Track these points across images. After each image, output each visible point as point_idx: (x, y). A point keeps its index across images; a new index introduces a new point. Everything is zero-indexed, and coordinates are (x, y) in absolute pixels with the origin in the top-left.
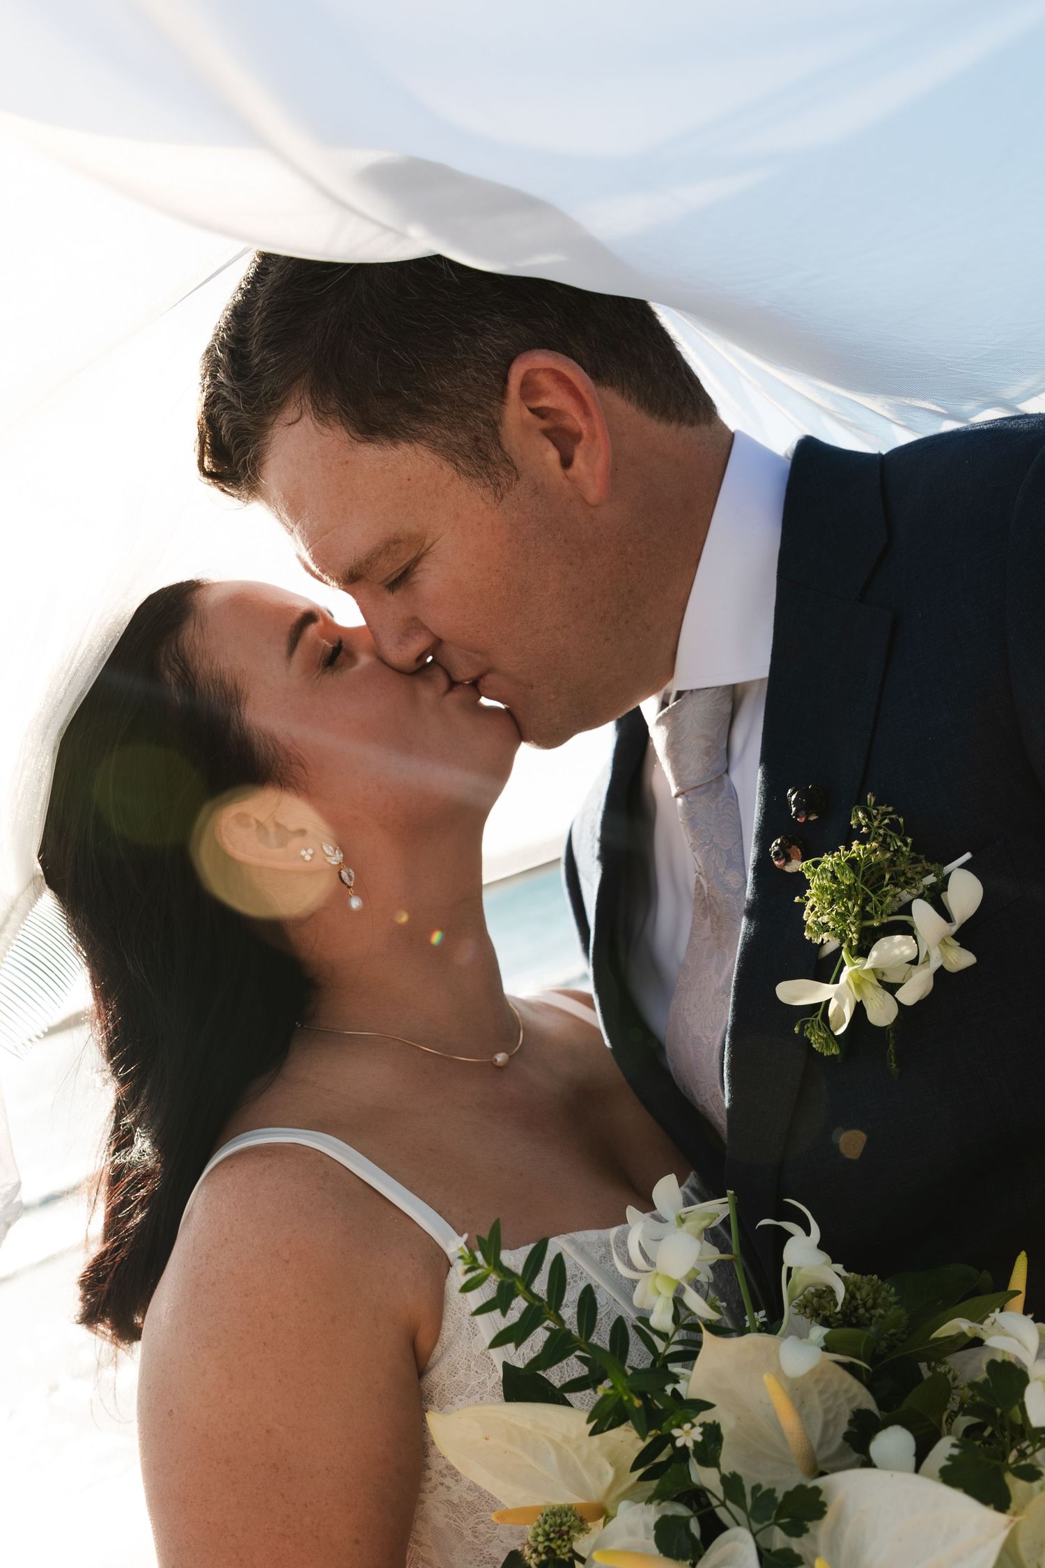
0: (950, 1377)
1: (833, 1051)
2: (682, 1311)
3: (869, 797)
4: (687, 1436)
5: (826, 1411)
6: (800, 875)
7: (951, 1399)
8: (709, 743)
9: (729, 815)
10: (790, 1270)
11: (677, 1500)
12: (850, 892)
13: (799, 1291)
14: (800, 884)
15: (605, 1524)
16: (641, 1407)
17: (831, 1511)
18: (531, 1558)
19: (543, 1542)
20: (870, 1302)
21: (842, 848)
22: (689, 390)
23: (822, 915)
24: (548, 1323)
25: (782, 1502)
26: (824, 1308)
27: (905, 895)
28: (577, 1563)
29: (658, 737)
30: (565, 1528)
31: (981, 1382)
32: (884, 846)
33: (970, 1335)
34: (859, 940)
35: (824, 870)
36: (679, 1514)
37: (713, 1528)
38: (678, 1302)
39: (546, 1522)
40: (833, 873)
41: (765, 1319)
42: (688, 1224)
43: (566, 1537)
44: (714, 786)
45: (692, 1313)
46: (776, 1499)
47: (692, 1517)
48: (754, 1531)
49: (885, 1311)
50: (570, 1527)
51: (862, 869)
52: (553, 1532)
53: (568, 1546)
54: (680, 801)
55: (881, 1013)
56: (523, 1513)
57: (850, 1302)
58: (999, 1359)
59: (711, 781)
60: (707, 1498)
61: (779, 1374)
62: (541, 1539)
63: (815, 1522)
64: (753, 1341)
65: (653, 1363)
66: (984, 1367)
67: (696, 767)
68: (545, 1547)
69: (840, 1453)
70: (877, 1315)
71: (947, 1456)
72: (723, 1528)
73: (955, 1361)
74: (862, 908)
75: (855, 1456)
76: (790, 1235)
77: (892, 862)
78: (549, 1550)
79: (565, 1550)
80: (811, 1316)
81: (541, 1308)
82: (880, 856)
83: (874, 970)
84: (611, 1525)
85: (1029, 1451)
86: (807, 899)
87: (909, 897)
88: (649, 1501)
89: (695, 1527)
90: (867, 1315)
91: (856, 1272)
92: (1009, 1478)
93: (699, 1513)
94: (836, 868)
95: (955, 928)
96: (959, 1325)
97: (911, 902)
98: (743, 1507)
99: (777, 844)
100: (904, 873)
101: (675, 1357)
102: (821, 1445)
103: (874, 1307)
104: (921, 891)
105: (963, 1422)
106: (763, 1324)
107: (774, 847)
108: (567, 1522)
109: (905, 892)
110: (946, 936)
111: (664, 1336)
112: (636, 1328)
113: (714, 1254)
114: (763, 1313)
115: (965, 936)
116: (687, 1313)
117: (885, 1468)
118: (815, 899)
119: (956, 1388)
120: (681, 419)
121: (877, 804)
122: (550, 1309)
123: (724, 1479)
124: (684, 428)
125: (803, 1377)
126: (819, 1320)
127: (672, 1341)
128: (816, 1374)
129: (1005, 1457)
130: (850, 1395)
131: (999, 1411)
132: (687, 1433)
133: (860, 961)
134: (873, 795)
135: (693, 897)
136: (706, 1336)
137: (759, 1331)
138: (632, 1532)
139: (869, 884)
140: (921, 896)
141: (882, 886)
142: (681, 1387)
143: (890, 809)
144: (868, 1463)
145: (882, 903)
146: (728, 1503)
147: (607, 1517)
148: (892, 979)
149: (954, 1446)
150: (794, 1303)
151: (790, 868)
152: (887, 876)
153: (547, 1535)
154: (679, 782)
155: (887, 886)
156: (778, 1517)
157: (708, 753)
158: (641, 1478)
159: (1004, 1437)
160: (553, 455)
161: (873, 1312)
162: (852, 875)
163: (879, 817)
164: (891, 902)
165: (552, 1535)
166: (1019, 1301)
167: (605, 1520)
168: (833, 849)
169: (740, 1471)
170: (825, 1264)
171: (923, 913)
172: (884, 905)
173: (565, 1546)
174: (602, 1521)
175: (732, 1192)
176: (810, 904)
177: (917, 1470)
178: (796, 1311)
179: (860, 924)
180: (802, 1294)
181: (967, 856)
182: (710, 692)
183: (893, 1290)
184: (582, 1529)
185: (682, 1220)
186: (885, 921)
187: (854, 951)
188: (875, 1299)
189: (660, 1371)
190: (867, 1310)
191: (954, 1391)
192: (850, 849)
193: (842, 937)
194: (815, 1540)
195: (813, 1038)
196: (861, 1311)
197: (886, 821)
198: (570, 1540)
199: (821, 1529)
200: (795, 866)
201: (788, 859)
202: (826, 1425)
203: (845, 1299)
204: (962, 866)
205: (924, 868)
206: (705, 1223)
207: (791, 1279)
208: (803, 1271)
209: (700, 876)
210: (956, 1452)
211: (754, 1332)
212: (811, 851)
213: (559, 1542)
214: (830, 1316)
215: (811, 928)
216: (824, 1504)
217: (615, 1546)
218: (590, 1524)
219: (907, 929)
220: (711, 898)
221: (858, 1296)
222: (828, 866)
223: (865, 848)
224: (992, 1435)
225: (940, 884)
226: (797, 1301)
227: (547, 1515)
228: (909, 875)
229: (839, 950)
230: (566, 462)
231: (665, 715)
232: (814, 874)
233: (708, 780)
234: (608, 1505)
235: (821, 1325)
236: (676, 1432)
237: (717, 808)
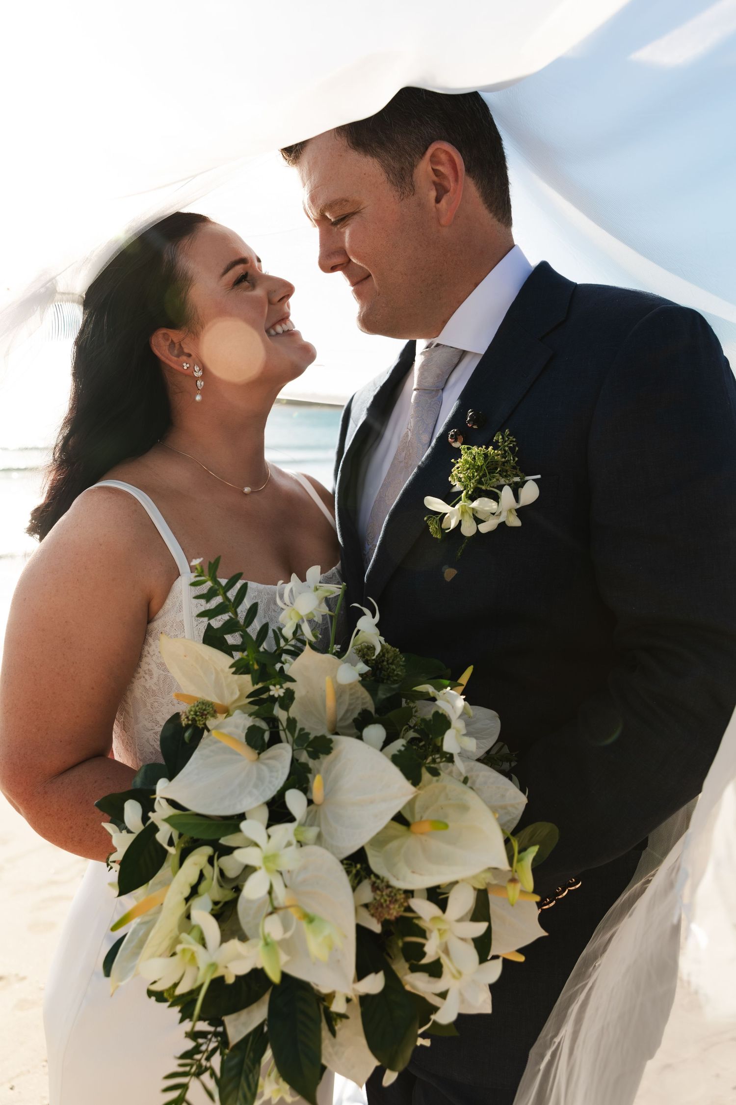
0: (414, 710)
1: (438, 536)
2: (299, 630)
3: (507, 431)
4: (277, 691)
5: (350, 704)
6: (459, 450)
7: (410, 721)
8: (441, 373)
9: (435, 409)
10: (359, 631)
11: (264, 719)
12: (479, 469)
13: (359, 642)
14: (457, 454)
15: (226, 717)
16: (257, 670)
17: (334, 753)
18: (184, 720)
19: (192, 715)
20: (391, 661)
21: (484, 447)
22: (505, 205)
23: (461, 473)
24: (230, 614)
25: (312, 741)
26: (368, 655)
27: (502, 481)
28: (205, 731)
29: (419, 360)
30: (205, 712)
31: (428, 719)
32: (504, 456)
33: (432, 695)
34: (472, 492)
35: (471, 453)
36: (261, 726)
37: (275, 739)
38: (298, 627)
39: (198, 706)
40: (475, 456)
41: (339, 650)
42: (319, 592)
43: (204, 717)
44: (434, 393)
45: (303, 634)
46: (309, 738)
47: (267, 730)
48: (294, 748)
49: (396, 668)
50: (208, 713)
51: (489, 460)
52: (200, 712)
53: (204, 721)
54: (415, 393)
55: (468, 530)
56: (188, 698)
57: (381, 657)
58: (440, 712)
59: (433, 390)
60: (278, 723)
61: (334, 679)
62: (192, 713)
63: (324, 756)
64: (328, 658)
65: (276, 651)
66: (432, 712)
67: (430, 381)
68: (192, 718)
69: (349, 727)
70: (392, 668)
71: (398, 749)
72: (280, 741)
73: (419, 704)
74: (481, 478)
75: (355, 731)
76: (364, 614)
77: (504, 463)
78: (194, 720)
79: (201, 723)
80: (361, 657)
81: (227, 606)
82: (500, 458)
83: (473, 509)
84: (228, 719)
85: (438, 760)
86: (458, 462)
87: (504, 483)
88: (250, 715)
89: (267, 736)
90: (387, 666)
91: (389, 644)
92: (424, 770)
93: (272, 730)
94: (477, 455)
95: (518, 507)
96: (428, 688)
97: (504, 485)
98: (293, 736)
99: (454, 431)
100: (507, 471)
101: (288, 652)
102: (341, 719)
103: (392, 664)
104: (510, 482)
105: (412, 734)
106: (337, 651)
107: (451, 432)
108: (208, 710)
109: (503, 479)
110: (513, 508)
111: (286, 640)
112: (274, 631)
113: (325, 610)
114: (339, 646)
115: (521, 512)
116: (301, 633)
117: (367, 743)
118: (461, 464)
119: (415, 716)
120: (496, 215)
121: (509, 435)
122: (233, 607)
123: (289, 719)
124: (495, 220)
125: (345, 685)
126: (364, 660)
127: (289, 643)
128: (351, 686)
129: (426, 758)
130: (364, 701)
131: (431, 736)
132: (277, 690)
133: (469, 502)
134: (509, 431)
135: (401, 440)
136: (307, 647)
137: (334, 654)
138: (237, 727)
139: (489, 468)
140: (509, 485)
141: (494, 473)
142: (286, 667)
143: (514, 439)
144: (360, 738)
145: (490, 480)
146: (287, 731)
147: (228, 714)
148: (479, 516)
149: (403, 746)
150: (355, 647)
151: (454, 445)
152: (499, 469)
153: (196, 712)
154: (419, 382)
155: (496, 474)
156: (308, 746)
157: (438, 377)
158: (250, 703)
159: (429, 748)
160: (433, 194)
161: (390, 665)
162: (483, 461)
163: (509, 442)
164: (495, 481)
165: (198, 713)
166: (461, 688)
167: (227, 715)
168: (479, 446)
169: (297, 719)
170: (376, 634)
171: (507, 494)
172: (491, 482)
173: (202, 721)
174: (225, 715)
175: (345, 584)
176: (457, 465)
177: (381, 750)
178: (355, 651)
179: (476, 485)
180: (361, 644)
181: (539, 476)
182: (452, 349)
183: (404, 659)
184: (214, 716)
185: (317, 589)
186: (488, 489)
187: (468, 495)
188: (393, 660)
189: (277, 656)
190: (388, 664)
191: (414, 718)
192: (487, 449)
193: (465, 487)
194: (321, 764)
195: (431, 527)
196: (385, 663)
197: (511, 445)
198: (206, 719)
199: (326, 760)
200: (456, 445)
201: (456, 441)
202: (347, 711)
203: (379, 654)
204: (534, 480)
205: (517, 473)
206: (327, 594)
207: (358, 635)
208: (364, 634)
209: (409, 431)
210: (403, 749)
211: (330, 654)
212: (469, 441)
213: (200, 718)
214: (370, 660)
215: (453, 476)
216: (332, 749)
217: (225, 731)
218: (218, 715)
219: (496, 498)
220: (410, 443)
221: (386, 656)
222: (474, 452)
223: (494, 452)
224: (424, 745)
225: (521, 483)
226: (357, 647)
227: (200, 703)
228: (509, 473)
229: (462, 492)
230: (438, 200)
231: (426, 351)
232: (466, 453)
233: (432, 389)
234: (231, 709)
235: (364, 662)
236: (272, 687)
237: (430, 403)
